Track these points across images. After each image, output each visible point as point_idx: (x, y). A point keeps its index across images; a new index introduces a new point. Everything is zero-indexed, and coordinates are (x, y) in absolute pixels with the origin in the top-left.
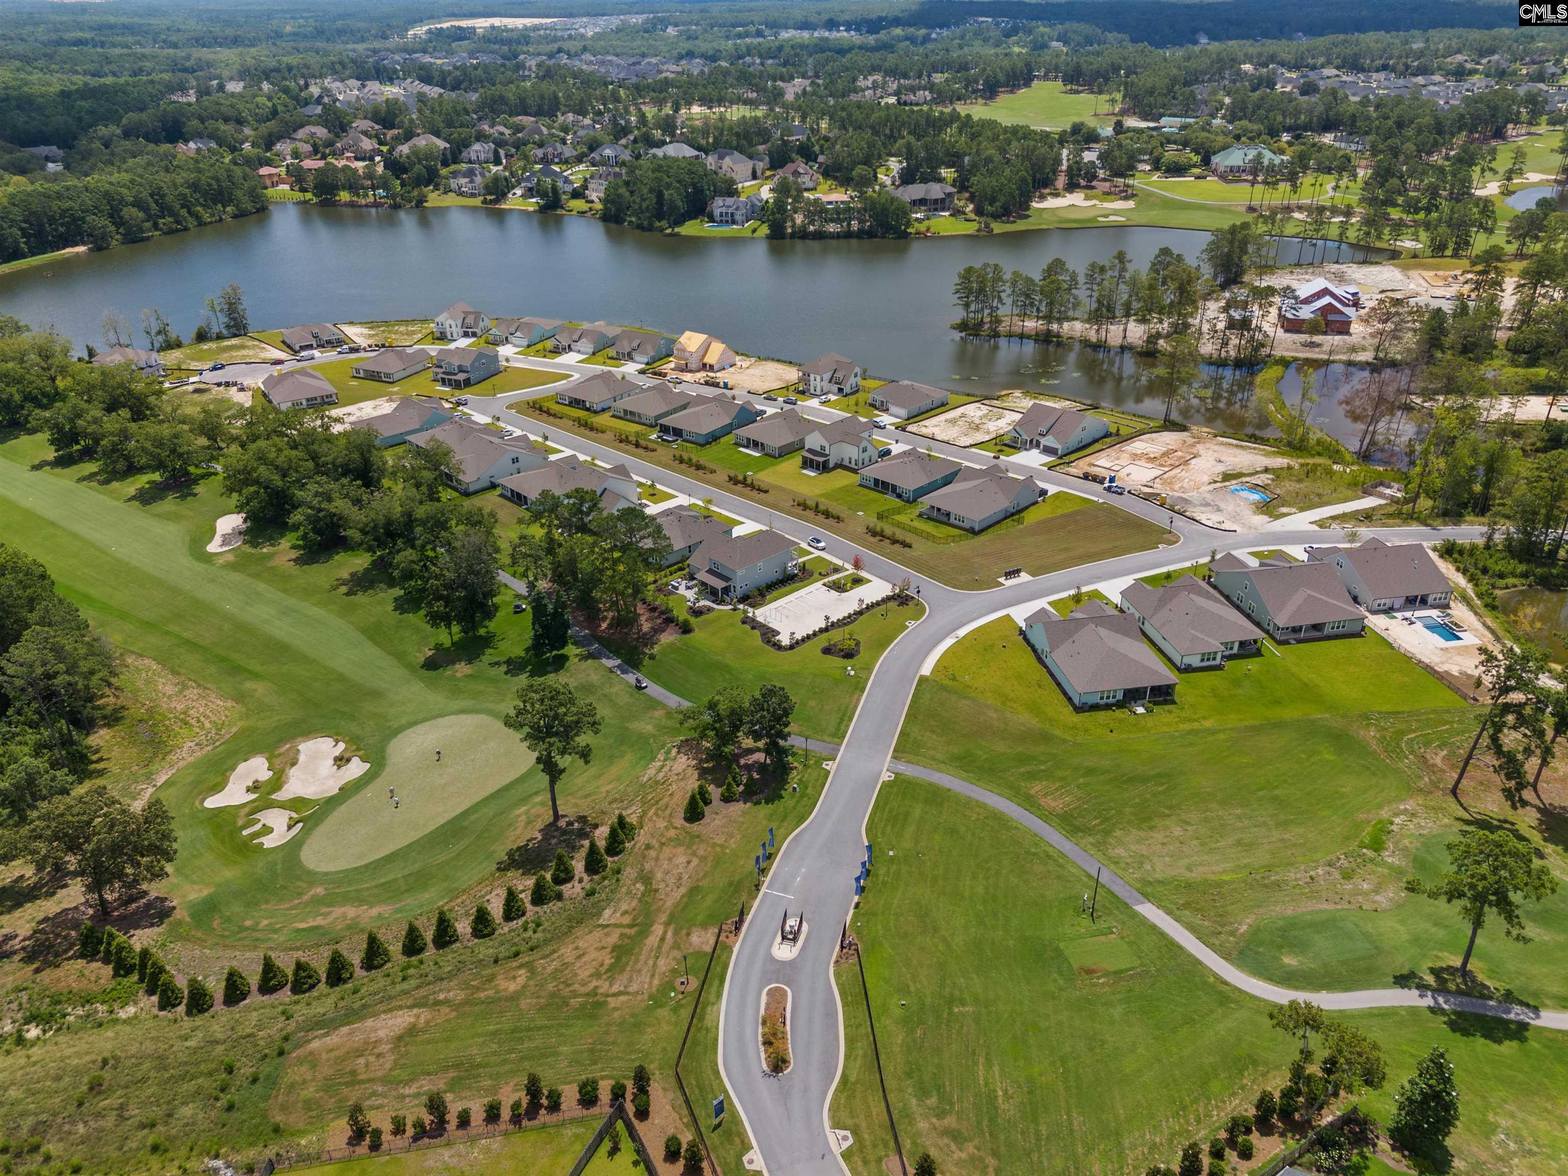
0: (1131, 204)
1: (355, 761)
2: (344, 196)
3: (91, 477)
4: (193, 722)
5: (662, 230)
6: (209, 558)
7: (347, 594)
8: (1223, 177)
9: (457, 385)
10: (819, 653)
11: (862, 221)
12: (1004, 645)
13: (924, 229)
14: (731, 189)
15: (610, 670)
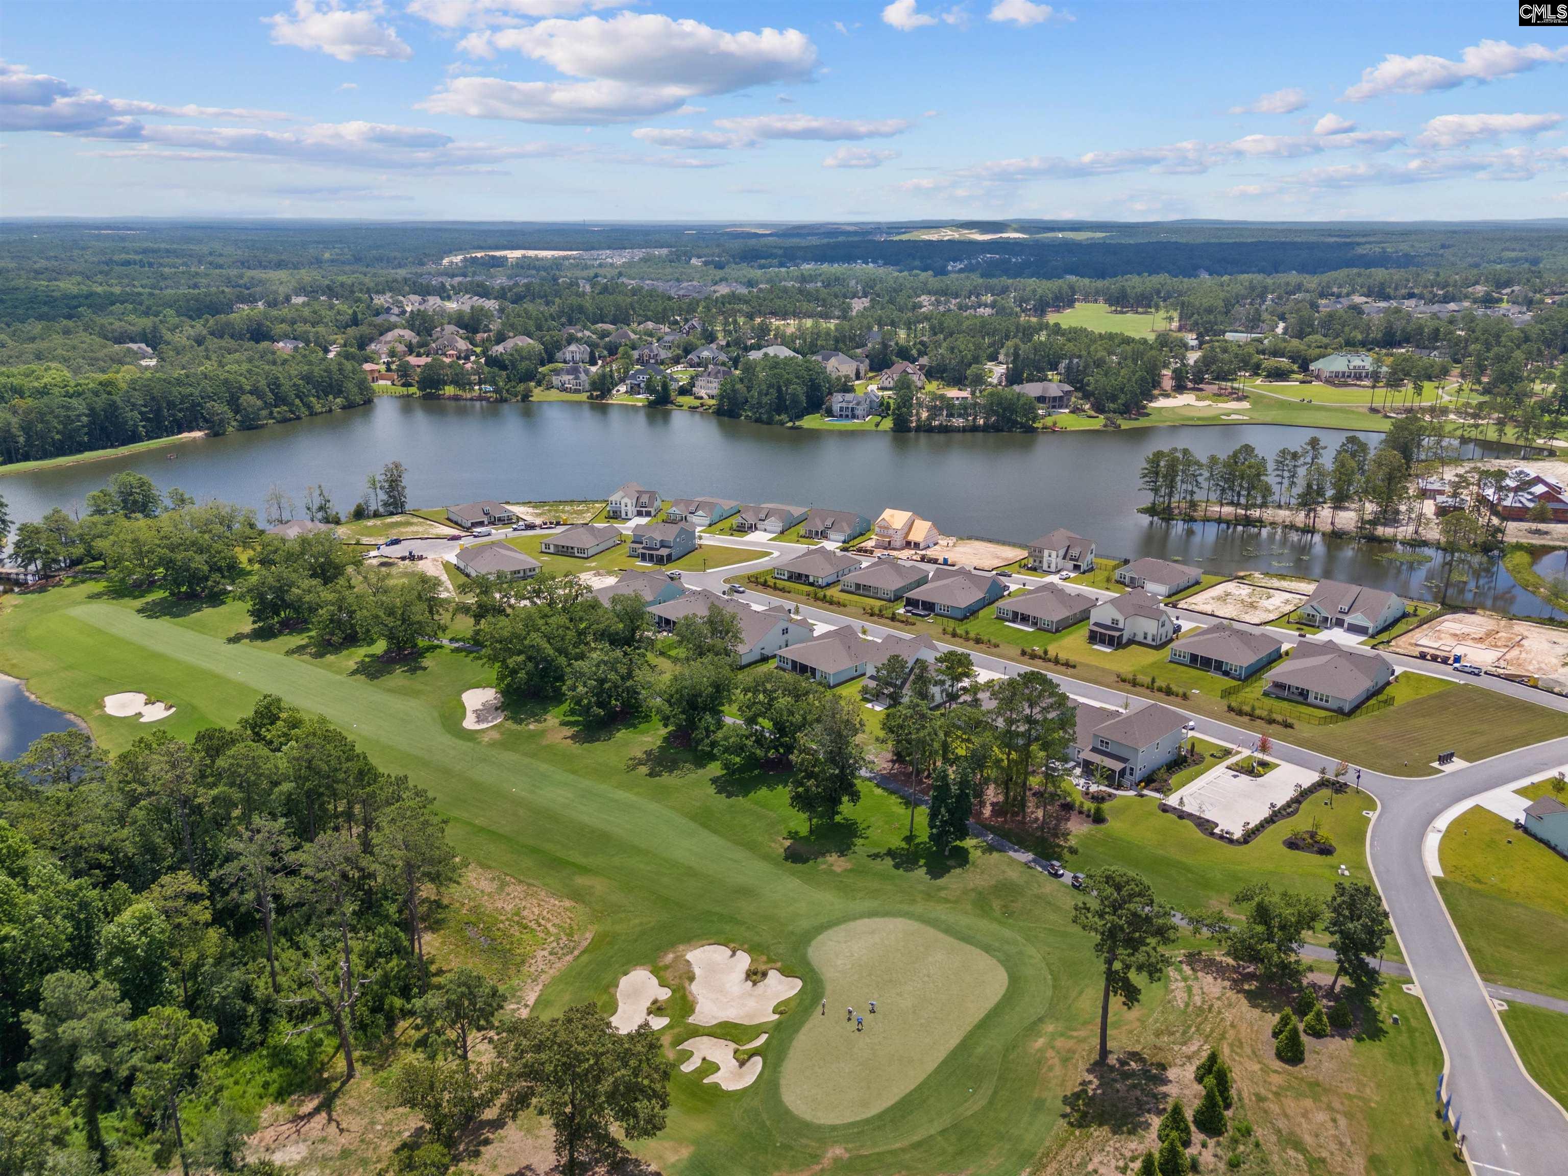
0: (1245, 405)
1: (774, 976)
2: (449, 390)
3: (300, 649)
4: (533, 925)
5: (782, 423)
6: (471, 736)
7: (651, 775)
8: (1329, 381)
9: (660, 561)
10: (1284, 848)
11: (988, 416)
12: (1508, 840)
13: (1050, 423)
14: (847, 385)
15: (1028, 866)
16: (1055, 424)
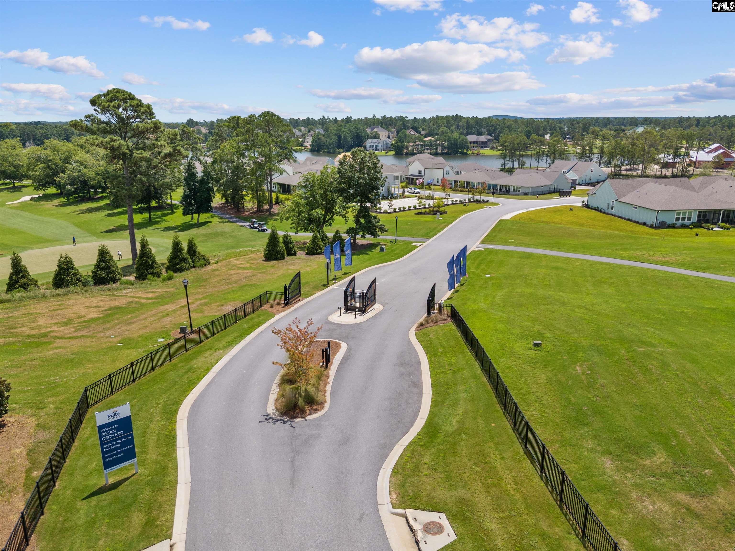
10: (413, 214)
11: (444, 148)
12: (571, 210)
13: (476, 152)
14: (376, 137)
15: (241, 226)
16: (479, 152)
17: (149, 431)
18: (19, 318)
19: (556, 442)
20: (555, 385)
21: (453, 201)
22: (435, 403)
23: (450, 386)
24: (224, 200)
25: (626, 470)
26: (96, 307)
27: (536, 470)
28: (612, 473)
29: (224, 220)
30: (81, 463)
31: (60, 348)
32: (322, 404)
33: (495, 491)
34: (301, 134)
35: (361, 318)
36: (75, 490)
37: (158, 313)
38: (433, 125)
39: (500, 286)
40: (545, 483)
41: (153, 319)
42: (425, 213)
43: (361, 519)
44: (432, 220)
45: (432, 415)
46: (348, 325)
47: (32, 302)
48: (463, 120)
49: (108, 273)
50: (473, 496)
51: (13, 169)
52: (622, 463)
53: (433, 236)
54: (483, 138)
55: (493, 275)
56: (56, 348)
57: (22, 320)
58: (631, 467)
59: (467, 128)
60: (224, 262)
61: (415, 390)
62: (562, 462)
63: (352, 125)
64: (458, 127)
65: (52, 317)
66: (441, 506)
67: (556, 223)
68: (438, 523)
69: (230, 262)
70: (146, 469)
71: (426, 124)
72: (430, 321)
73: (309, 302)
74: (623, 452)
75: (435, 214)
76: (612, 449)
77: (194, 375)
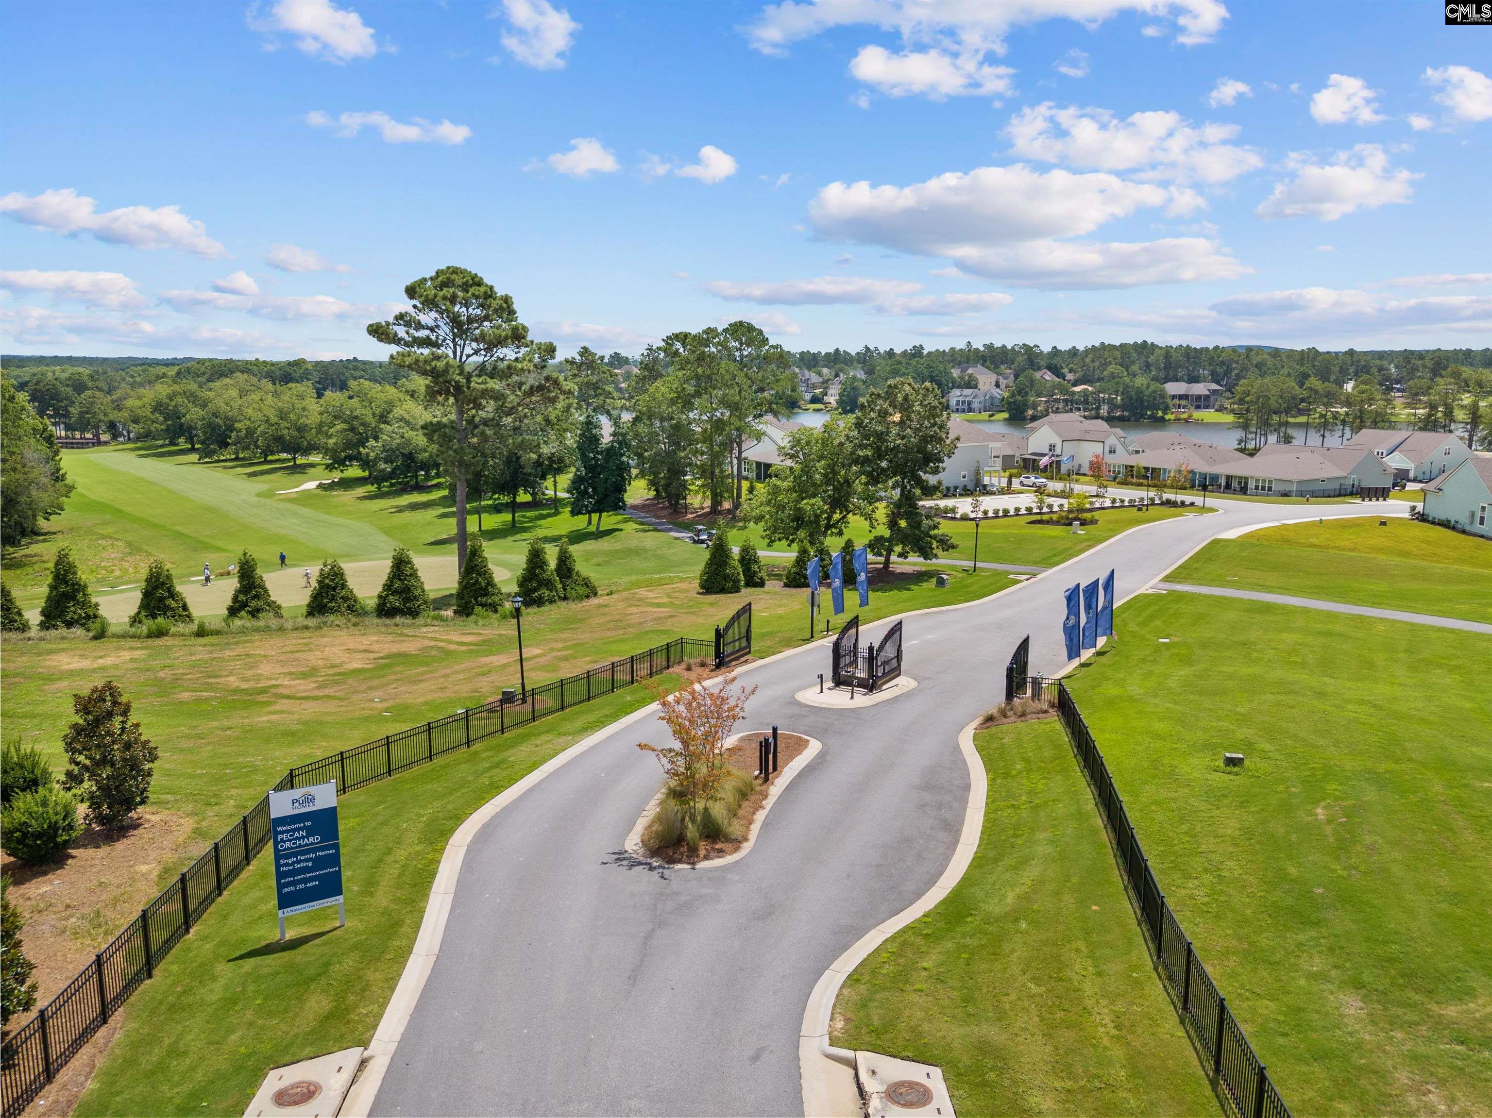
10: (1023, 523)
11: (1113, 406)
12: (1383, 524)
13: (1185, 416)
14: (971, 384)
15: (676, 538)
16: (1190, 417)
17: (390, 859)
18: (228, 661)
19: (1233, 953)
20: (1259, 842)
21: (1114, 501)
22: (979, 862)
23: (1020, 832)
24: (652, 493)
25: (1394, 1022)
26: (365, 651)
27: (1173, 1003)
28: (1357, 1027)
29: (647, 527)
30: (247, 900)
31: (281, 712)
32: (737, 843)
33: (1067, 1036)
34: (821, 380)
35: (862, 700)
36: (221, 943)
37: (472, 668)
38: (1093, 361)
39: (1187, 661)
40: (1187, 1032)
41: (461, 676)
42: (1049, 522)
43: (755, 1058)
44: (1063, 534)
45: (967, 881)
46: (833, 710)
47: (258, 637)
48: (1158, 351)
49: (407, 600)
50: (1012, 1040)
51: (295, 433)
52: (1386, 1009)
53: (1057, 564)
54: (1200, 389)
55: (1176, 639)
56: (274, 713)
57: (232, 664)
58: (1407, 1018)
59: (1165, 368)
60: (625, 594)
61: (943, 836)
62: (1240, 995)
63: (922, 361)
64: (1148, 366)
65: (283, 663)
66: (936, 1052)
67: (1344, 550)
68: (922, 1085)
69: (635, 593)
70: (361, 921)
71: (1076, 360)
72: (1009, 713)
73: (765, 666)
74: (1392, 984)
75: (1070, 524)
76: (1367, 977)
77: (505, 773)
